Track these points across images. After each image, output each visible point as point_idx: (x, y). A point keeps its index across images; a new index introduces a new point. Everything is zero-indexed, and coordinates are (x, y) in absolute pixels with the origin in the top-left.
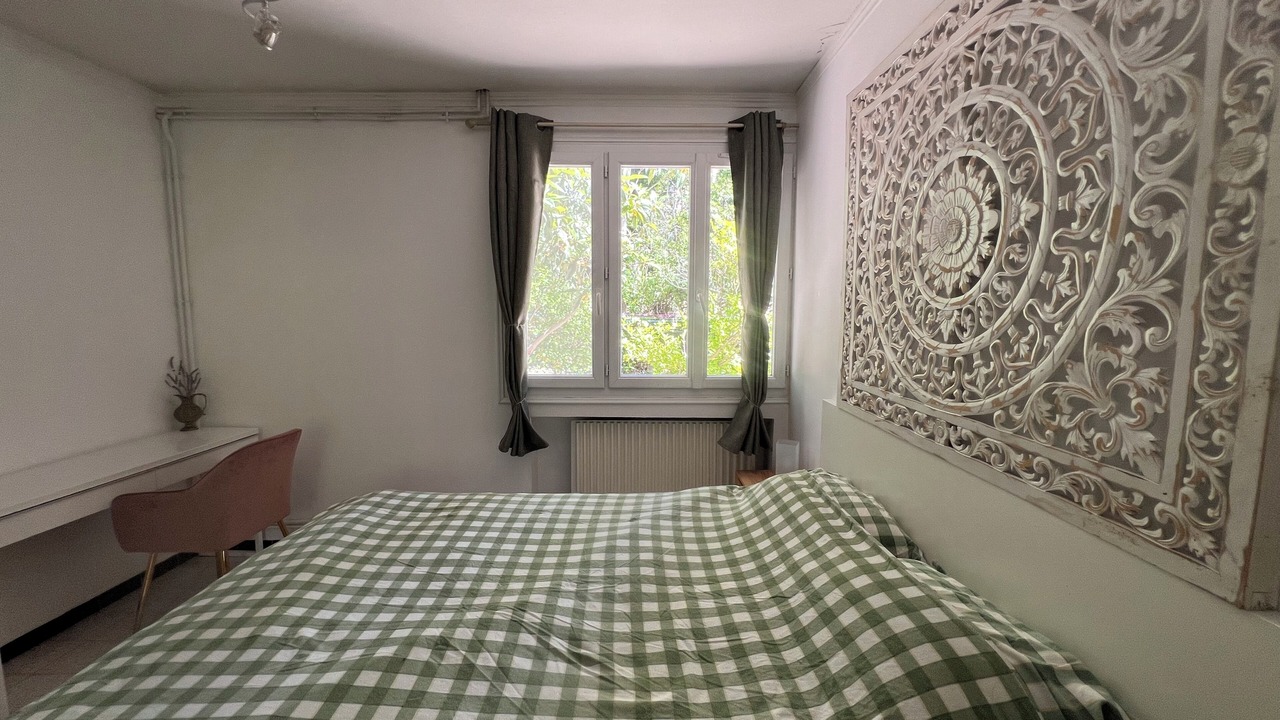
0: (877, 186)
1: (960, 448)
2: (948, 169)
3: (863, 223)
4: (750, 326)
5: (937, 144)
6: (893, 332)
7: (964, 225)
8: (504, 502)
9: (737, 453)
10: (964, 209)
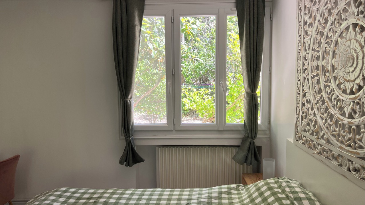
0: (312, 31)
1: (354, 173)
2: (347, 28)
3: (306, 50)
4: (248, 98)
5: (342, 15)
6: (321, 109)
7: (356, 59)
8: (122, 194)
9: (243, 164)
10: (355, 50)
